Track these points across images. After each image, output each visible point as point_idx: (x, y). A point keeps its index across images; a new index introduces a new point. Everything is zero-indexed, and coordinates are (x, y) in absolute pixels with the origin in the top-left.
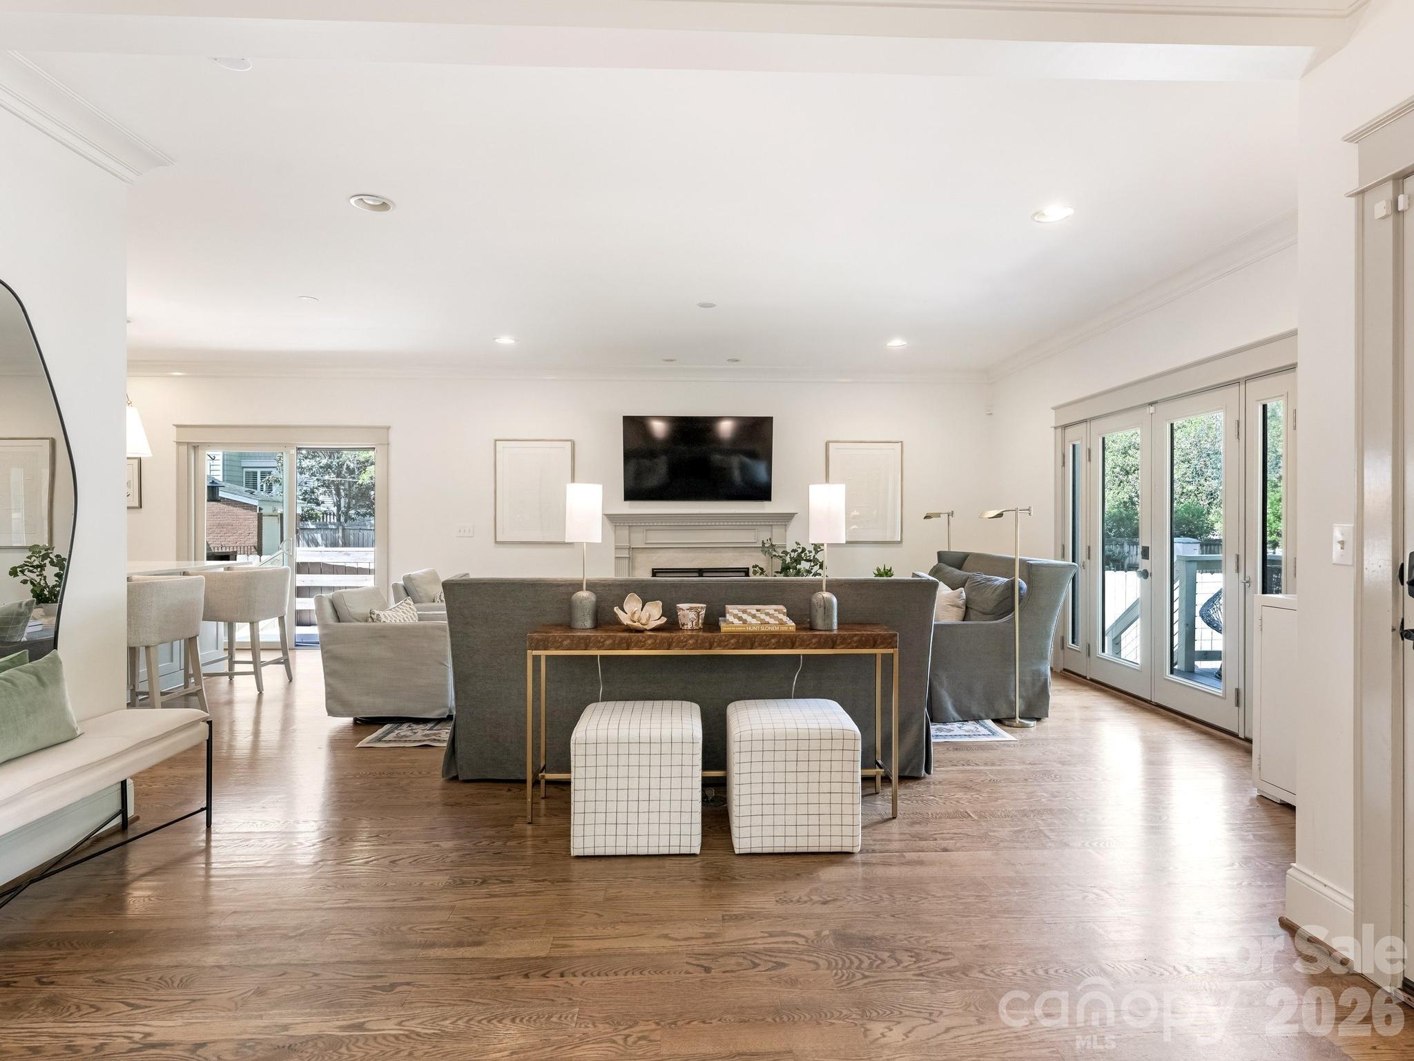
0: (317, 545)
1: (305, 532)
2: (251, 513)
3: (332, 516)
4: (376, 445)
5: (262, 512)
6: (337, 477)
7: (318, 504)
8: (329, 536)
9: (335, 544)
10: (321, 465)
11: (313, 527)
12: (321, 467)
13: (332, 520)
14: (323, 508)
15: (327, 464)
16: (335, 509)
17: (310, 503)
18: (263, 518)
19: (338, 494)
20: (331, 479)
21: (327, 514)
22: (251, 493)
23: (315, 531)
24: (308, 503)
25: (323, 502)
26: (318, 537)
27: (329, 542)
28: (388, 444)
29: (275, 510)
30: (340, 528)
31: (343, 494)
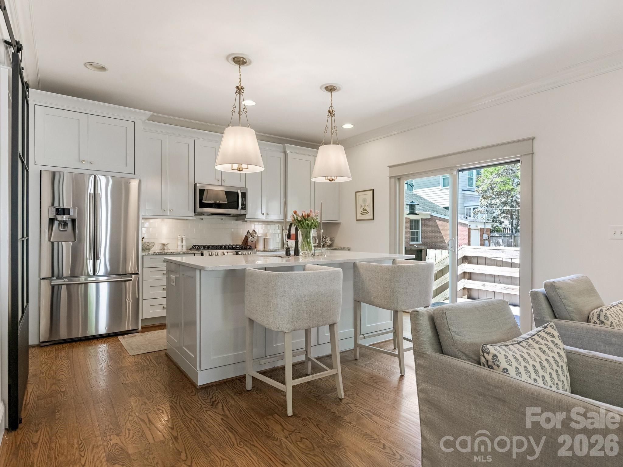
0: (500, 245)
1: (494, 238)
2: (465, 228)
3: (509, 230)
4: (521, 156)
5: (470, 227)
6: (511, 208)
7: (501, 224)
8: (506, 241)
9: (509, 245)
10: (502, 201)
11: (498, 235)
12: (502, 203)
13: (509, 232)
14: (503, 225)
15: (505, 201)
16: (510, 226)
17: (496, 223)
18: (471, 230)
19: (512, 218)
20: (508, 209)
21: (506, 229)
22: (466, 218)
23: (499, 238)
24: (495, 223)
25: (504, 222)
26: (501, 241)
27: (506, 244)
28: (533, 154)
29: (477, 226)
30: (513, 236)
31: (514, 217)
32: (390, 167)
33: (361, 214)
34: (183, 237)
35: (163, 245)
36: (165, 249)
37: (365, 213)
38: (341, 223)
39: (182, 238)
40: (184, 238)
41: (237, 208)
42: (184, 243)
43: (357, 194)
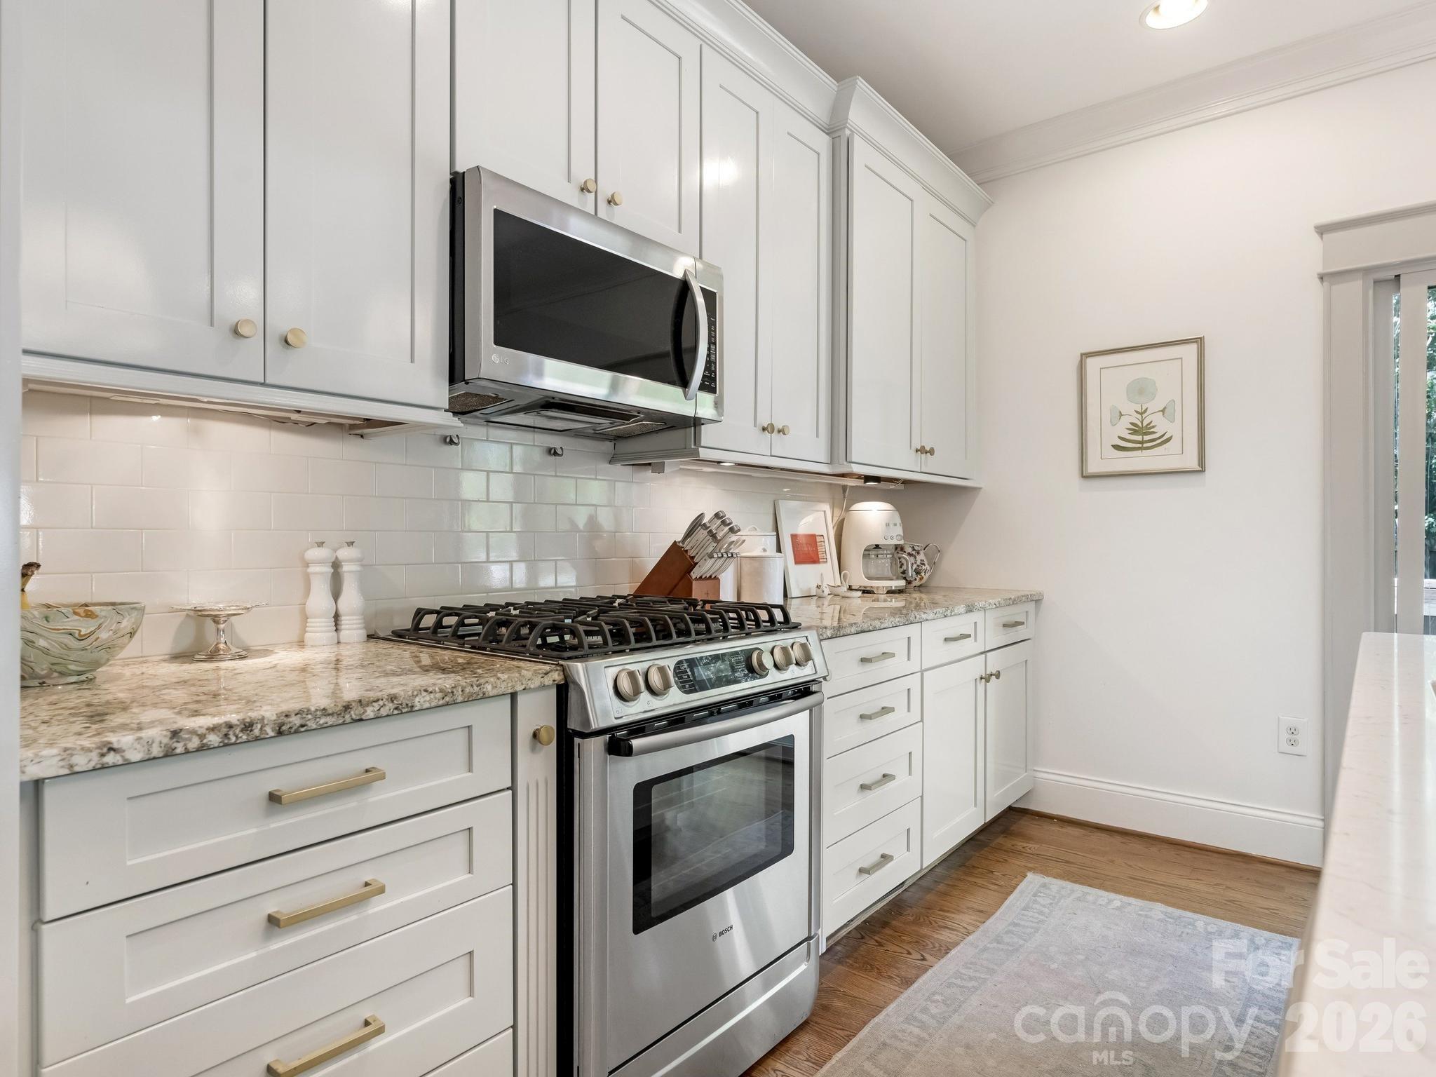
32: (1322, 230)
33: (1116, 447)
34: (344, 554)
35: (200, 615)
36: (217, 650)
37: (1142, 442)
38: (980, 488)
39: (336, 565)
40: (350, 561)
41: (684, 383)
42: (351, 599)
43: (1090, 362)
